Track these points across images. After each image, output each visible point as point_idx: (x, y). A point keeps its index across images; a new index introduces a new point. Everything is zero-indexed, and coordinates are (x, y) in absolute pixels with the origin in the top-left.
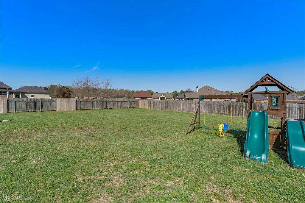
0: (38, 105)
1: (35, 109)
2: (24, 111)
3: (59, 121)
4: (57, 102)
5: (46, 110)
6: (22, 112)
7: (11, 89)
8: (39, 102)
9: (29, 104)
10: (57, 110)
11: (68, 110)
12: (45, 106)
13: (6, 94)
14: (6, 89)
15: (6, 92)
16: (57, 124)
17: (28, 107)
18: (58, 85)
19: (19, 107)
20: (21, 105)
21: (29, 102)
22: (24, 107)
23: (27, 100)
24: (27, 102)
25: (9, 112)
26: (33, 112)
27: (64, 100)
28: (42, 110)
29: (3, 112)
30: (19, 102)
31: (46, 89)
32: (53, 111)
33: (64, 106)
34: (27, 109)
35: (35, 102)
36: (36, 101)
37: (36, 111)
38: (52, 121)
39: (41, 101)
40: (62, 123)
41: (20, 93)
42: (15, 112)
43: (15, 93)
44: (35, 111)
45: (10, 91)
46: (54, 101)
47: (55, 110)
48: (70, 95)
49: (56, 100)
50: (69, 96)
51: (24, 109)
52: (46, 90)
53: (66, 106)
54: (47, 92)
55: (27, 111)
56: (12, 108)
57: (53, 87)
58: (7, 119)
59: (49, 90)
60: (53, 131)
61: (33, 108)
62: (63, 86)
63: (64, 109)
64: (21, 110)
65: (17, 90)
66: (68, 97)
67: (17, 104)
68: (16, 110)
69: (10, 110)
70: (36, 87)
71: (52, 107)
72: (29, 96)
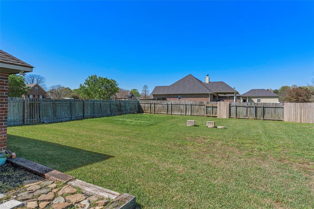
0: (260, 111)
1: (256, 116)
2: (244, 118)
3: (282, 139)
4: (285, 109)
5: (268, 119)
6: (242, 118)
7: (238, 93)
8: (260, 107)
9: (249, 109)
10: (285, 121)
11: (303, 122)
12: (268, 113)
13: (234, 99)
14: (233, 93)
15: (233, 97)
16: (276, 144)
17: (249, 112)
18: (292, 86)
19: (240, 113)
20: (241, 110)
21: (249, 107)
22: (245, 114)
23: (247, 105)
24: (247, 107)
25: (230, 118)
26: (254, 120)
27: (297, 106)
28: (264, 119)
29: (226, 117)
30: (240, 107)
31: (276, 92)
32: (279, 120)
33: (296, 116)
34: (247, 116)
35: (256, 108)
36: (257, 106)
37: (257, 119)
38: (271, 138)
39: (263, 106)
40: (286, 146)
41: (247, 97)
42: (236, 118)
43: (243, 97)
44: (255, 118)
45: (237, 95)
46: (281, 107)
47: (281, 119)
48: (308, 98)
49: (284, 105)
50: (306, 100)
51: (244, 115)
52: (276, 94)
53: (299, 116)
54: (276, 95)
55: (247, 118)
56: (233, 113)
57: (284, 88)
58: (223, 126)
59: (280, 93)
60: (264, 158)
61: (253, 114)
62: (298, 86)
63: (296, 120)
64: (242, 117)
65: (244, 94)
66: (304, 101)
67: (238, 108)
68: (236, 116)
69: (232, 115)
70: (263, 90)
71: (277, 115)
72: (255, 100)
